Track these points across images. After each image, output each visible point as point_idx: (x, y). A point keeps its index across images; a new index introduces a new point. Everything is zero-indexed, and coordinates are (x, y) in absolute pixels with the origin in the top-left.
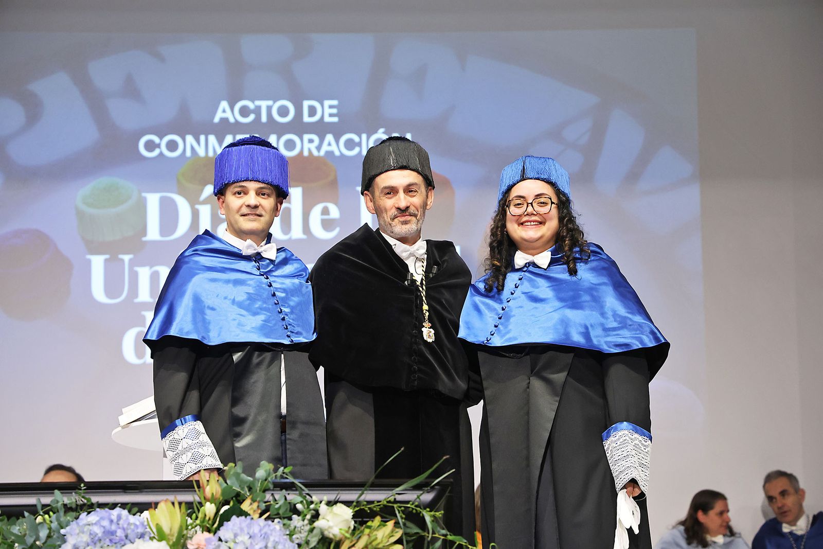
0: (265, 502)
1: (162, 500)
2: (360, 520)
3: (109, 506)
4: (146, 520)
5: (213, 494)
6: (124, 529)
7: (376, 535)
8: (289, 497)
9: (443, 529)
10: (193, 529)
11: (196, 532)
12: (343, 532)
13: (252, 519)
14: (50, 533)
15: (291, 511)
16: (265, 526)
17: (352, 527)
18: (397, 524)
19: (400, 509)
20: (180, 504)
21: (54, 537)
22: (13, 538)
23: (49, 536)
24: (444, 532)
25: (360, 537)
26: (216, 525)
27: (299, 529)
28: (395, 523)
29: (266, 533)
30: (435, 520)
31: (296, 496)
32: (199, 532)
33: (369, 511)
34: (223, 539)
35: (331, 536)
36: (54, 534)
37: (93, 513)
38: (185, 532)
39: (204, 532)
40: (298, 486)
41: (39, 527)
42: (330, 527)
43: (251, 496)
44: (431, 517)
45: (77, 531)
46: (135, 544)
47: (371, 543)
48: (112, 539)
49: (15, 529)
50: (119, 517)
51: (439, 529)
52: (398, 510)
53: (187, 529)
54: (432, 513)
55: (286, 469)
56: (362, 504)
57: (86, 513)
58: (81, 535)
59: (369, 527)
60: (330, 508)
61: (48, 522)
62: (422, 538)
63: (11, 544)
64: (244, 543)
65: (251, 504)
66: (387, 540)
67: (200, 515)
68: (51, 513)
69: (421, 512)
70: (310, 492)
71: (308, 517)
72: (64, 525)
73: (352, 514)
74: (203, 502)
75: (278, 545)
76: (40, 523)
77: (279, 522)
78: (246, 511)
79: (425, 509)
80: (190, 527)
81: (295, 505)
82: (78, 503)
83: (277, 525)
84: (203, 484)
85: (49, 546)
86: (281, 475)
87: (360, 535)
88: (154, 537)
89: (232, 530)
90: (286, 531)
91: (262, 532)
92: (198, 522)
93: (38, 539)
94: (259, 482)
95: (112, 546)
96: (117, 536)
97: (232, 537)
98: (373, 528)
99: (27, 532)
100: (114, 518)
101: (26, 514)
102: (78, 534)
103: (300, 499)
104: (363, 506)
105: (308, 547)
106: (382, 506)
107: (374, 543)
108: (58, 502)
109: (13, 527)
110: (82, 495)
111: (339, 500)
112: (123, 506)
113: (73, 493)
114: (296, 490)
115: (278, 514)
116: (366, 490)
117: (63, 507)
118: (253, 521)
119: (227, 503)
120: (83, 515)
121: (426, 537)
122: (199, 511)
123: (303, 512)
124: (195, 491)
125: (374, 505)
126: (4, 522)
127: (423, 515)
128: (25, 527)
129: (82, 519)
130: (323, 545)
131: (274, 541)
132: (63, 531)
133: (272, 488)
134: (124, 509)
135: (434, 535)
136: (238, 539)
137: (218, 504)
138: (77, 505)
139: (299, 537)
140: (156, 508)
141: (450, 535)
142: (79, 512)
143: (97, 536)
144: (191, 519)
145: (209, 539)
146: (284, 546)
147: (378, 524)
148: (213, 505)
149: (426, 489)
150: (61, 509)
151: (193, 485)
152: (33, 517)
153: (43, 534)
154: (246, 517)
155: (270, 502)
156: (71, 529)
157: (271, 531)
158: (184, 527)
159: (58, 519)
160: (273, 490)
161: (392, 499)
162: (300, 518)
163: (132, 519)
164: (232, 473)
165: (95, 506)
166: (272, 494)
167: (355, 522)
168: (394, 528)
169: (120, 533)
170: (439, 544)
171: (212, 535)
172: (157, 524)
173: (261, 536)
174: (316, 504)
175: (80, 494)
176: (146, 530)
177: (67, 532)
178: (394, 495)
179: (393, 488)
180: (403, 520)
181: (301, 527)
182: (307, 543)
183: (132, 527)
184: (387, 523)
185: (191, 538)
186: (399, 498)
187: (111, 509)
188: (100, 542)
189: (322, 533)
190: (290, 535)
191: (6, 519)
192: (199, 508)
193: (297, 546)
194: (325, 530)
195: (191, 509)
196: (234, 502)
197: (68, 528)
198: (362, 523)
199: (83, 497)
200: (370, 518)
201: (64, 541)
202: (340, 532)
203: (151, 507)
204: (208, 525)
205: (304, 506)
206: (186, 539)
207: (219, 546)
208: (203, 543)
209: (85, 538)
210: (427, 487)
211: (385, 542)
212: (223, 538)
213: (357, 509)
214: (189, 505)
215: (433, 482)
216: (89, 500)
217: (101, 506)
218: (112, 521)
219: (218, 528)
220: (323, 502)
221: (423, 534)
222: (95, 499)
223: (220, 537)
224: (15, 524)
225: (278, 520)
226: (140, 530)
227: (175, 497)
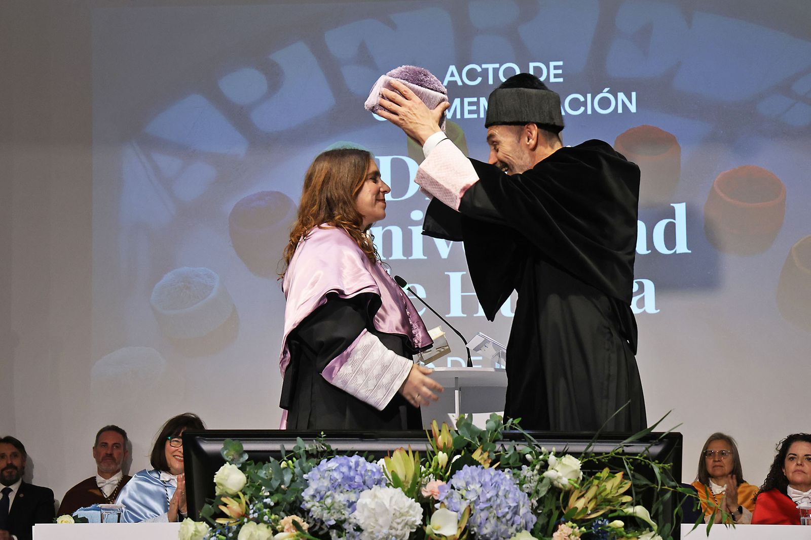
0: (495, 452)
1: (397, 449)
2: (589, 471)
3: (347, 453)
4: (382, 467)
5: (445, 443)
6: (361, 475)
7: (606, 486)
8: (519, 448)
9: (673, 481)
10: (427, 477)
11: (430, 479)
12: (572, 482)
13: (483, 468)
14: (293, 477)
15: (520, 461)
16: (495, 475)
17: (581, 478)
18: (625, 476)
19: (628, 461)
20: (414, 452)
21: (298, 481)
22: (260, 481)
23: (293, 481)
24: (673, 484)
25: (589, 488)
26: (448, 474)
27: (529, 479)
28: (623, 475)
29: (496, 482)
30: (664, 471)
31: (524, 446)
32: (433, 480)
33: (597, 463)
34: (455, 488)
35: (560, 486)
36: (297, 479)
37: (332, 459)
38: (419, 479)
39: (437, 480)
40: (526, 436)
41: (284, 472)
42: (559, 477)
43: (481, 446)
44: (659, 469)
45: (319, 476)
46: (373, 489)
47: (600, 494)
48: (352, 484)
49: (262, 473)
50: (357, 464)
51: (668, 480)
52: (627, 462)
53: (421, 476)
54: (661, 465)
55: (515, 420)
56: (590, 455)
57: (326, 459)
58: (322, 479)
59: (598, 478)
60: (559, 459)
61: (291, 467)
62: (651, 490)
63: (259, 487)
64: (476, 491)
65: (482, 454)
66: (616, 491)
67: (433, 464)
68: (294, 459)
69: (649, 464)
70: (539, 444)
71: (538, 467)
72: (306, 470)
73: (581, 465)
74: (436, 450)
75: (509, 494)
76: (284, 468)
77: (509, 472)
78: (477, 460)
79: (654, 461)
80: (423, 475)
81: (524, 455)
82: (319, 449)
83: (507, 475)
84: (435, 434)
85: (293, 489)
86: (510, 426)
87: (589, 486)
88: (390, 484)
89: (464, 478)
90: (516, 481)
91: (493, 481)
92: (431, 470)
93: (282, 482)
94: (489, 432)
95: (351, 491)
96: (355, 482)
97: (465, 485)
98: (601, 479)
99: (273, 476)
100: (352, 464)
101: (272, 459)
102: (320, 479)
103: (529, 450)
104: (591, 457)
105: (538, 497)
106: (610, 457)
107: (603, 494)
108: (300, 448)
109: (259, 471)
110: (322, 442)
111: (568, 451)
112: (361, 453)
113: (314, 441)
114: (525, 441)
115: (508, 464)
116: (594, 442)
117: (304, 453)
118: (483, 470)
119: (459, 453)
120: (324, 461)
121: (655, 489)
122: (432, 460)
123: (532, 462)
124: (428, 440)
125: (602, 456)
126: (251, 466)
127: (652, 466)
128: (270, 471)
129: (322, 465)
130: (553, 494)
131: (505, 489)
132: (305, 476)
133: (501, 439)
134: (361, 456)
135: (663, 487)
136: (470, 487)
137: (449, 453)
138: (318, 452)
139: (529, 486)
140: (391, 456)
141: (680, 487)
142: (319, 459)
143: (337, 481)
144: (425, 467)
145: (442, 486)
146: (515, 495)
147: (608, 475)
148: (445, 454)
149: (655, 441)
150: (303, 455)
151: (426, 435)
152: (278, 463)
153: (287, 478)
154: (477, 466)
155: (500, 452)
156: (312, 474)
157: (502, 480)
158: (418, 475)
159: (300, 465)
160: (503, 441)
161: (620, 450)
162: (529, 468)
163: (369, 466)
164: (462, 423)
165: (334, 453)
166: (502, 445)
167: (584, 473)
168: (623, 479)
169: (358, 479)
170: (668, 495)
171: (444, 483)
172: (393, 471)
173: (492, 485)
174: (545, 455)
175: (320, 442)
176: (383, 477)
177: (309, 477)
178: (622, 447)
179: (620, 441)
180: (632, 472)
181: (530, 477)
182: (537, 492)
183: (370, 474)
184: (616, 475)
185: (425, 485)
186: (627, 450)
187: (349, 457)
188: (340, 488)
189: (552, 483)
190: (521, 484)
191: (253, 463)
192: (432, 456)
193: (527, 495)
194: (555, 480)
195: (425, 457)
196: (464, 451)
197: (309, 473)
198: (591, 474)
199: (323, 444)
200: (599, 469)
201: (307, 486)
202: (569, 482)
203: (388, 456)
204: (441, 473)
205: (533, 456)
206: (421, 486)
207: (452, 493)
208: (436, 490)
209: (326, 483)
210: (656, 440)
211: (614, 492)
212: (454, 486)
213: (585, 460)
214: (423, 454)
215: (661, 435)
216: (329, 447)
217: (341, 453)
218: (350, 468)
219: (450, 477)
220: (552, 453)
221: (652, 486)
222: (334, 446)
223: (452, 485)
224: (261, 468)
225: (509, 469)
226: (377, 477)
227: (409, 445)
